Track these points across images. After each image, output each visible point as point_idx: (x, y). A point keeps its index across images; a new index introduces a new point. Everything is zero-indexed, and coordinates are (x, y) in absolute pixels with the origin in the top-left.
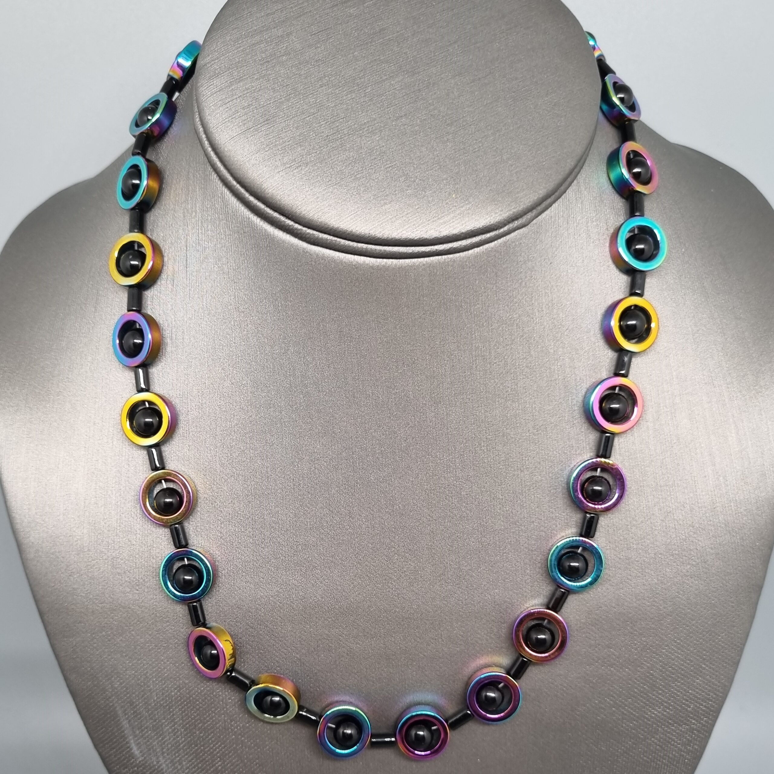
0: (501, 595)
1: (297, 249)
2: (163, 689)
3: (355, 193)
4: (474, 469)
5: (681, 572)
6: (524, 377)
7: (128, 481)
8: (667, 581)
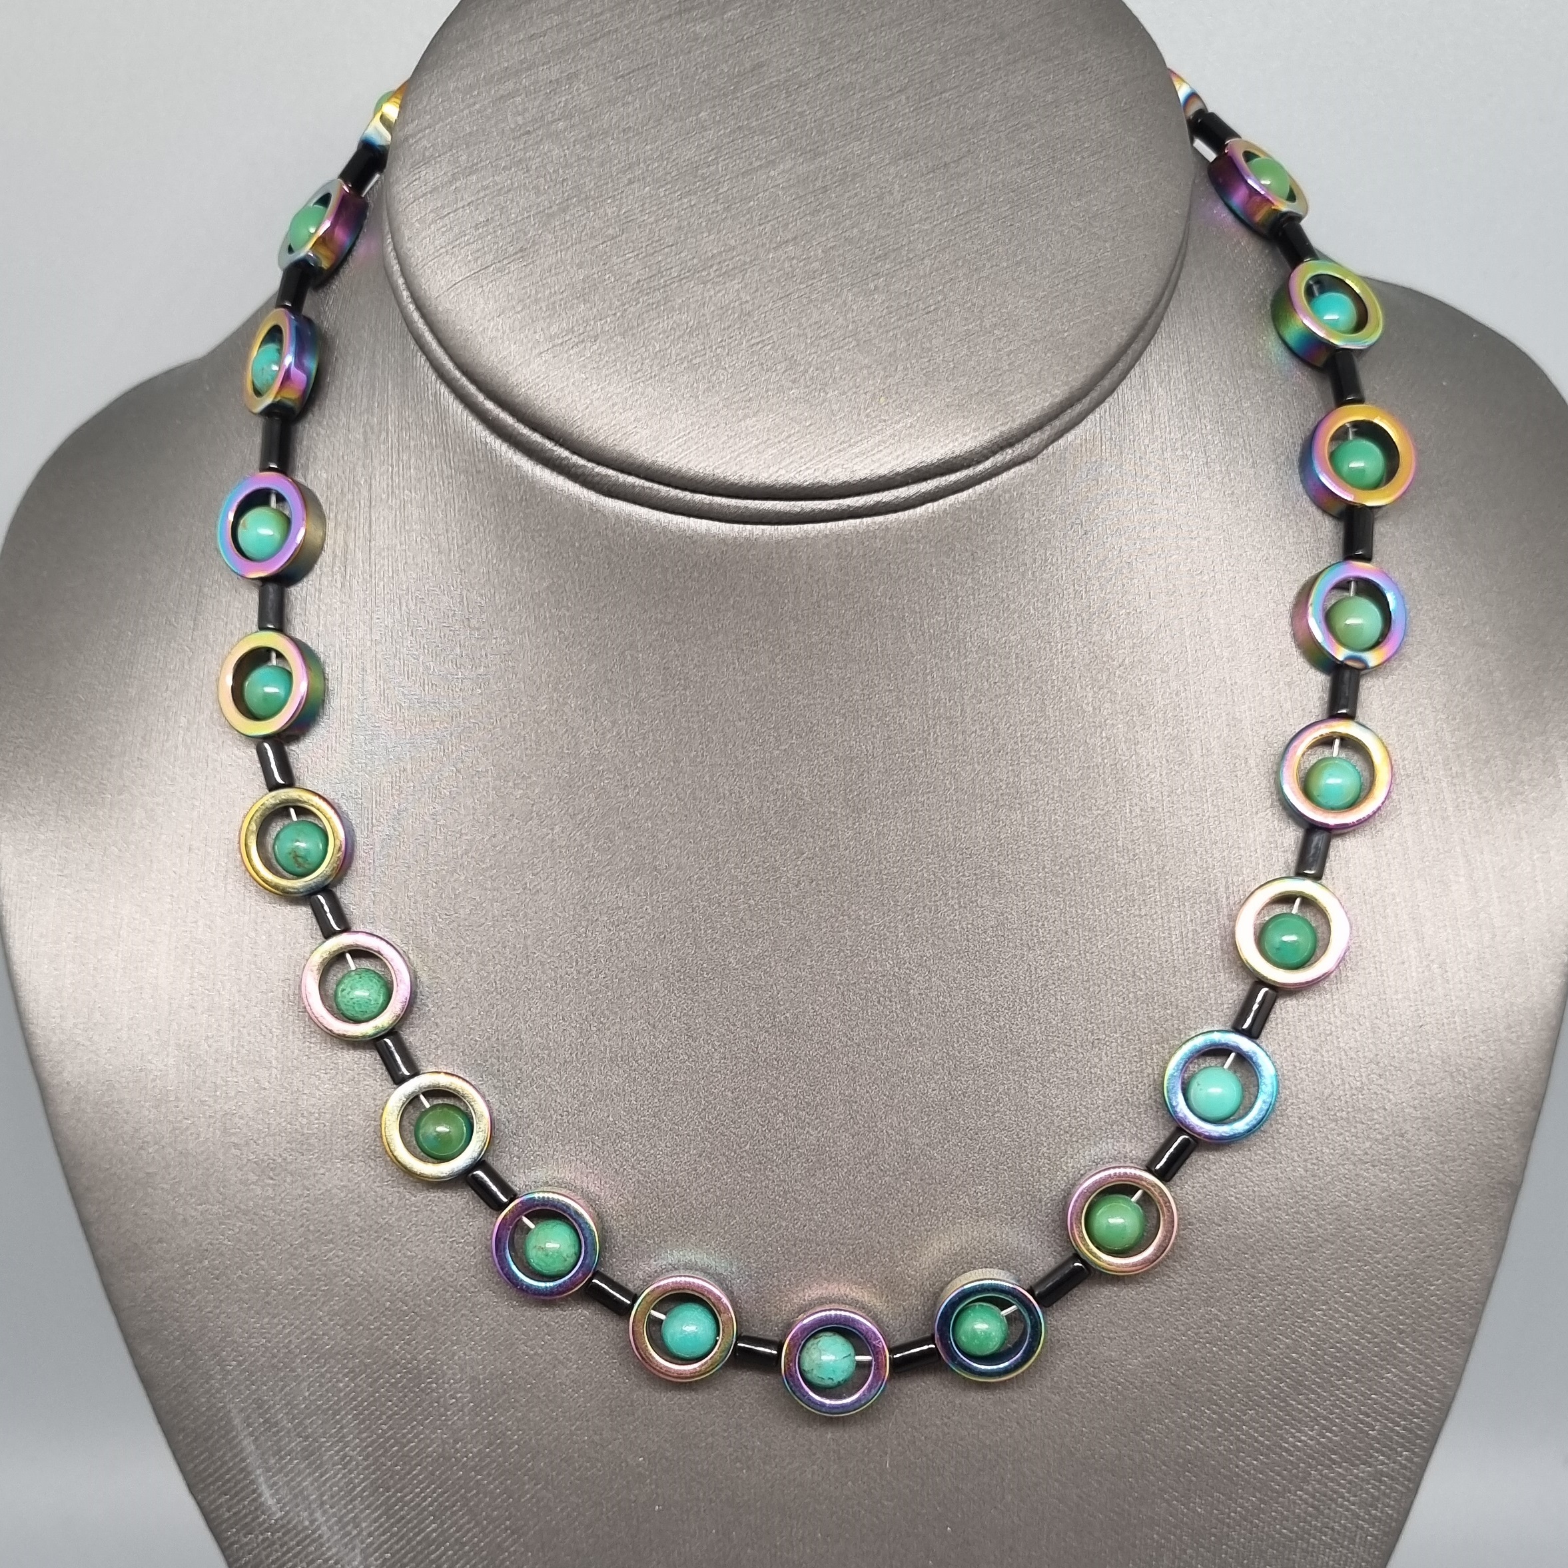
2: (322, 1376)
4: (933, 944)
5: (1353, 1154)
7: (255, 964)
8: (1325, 1172)
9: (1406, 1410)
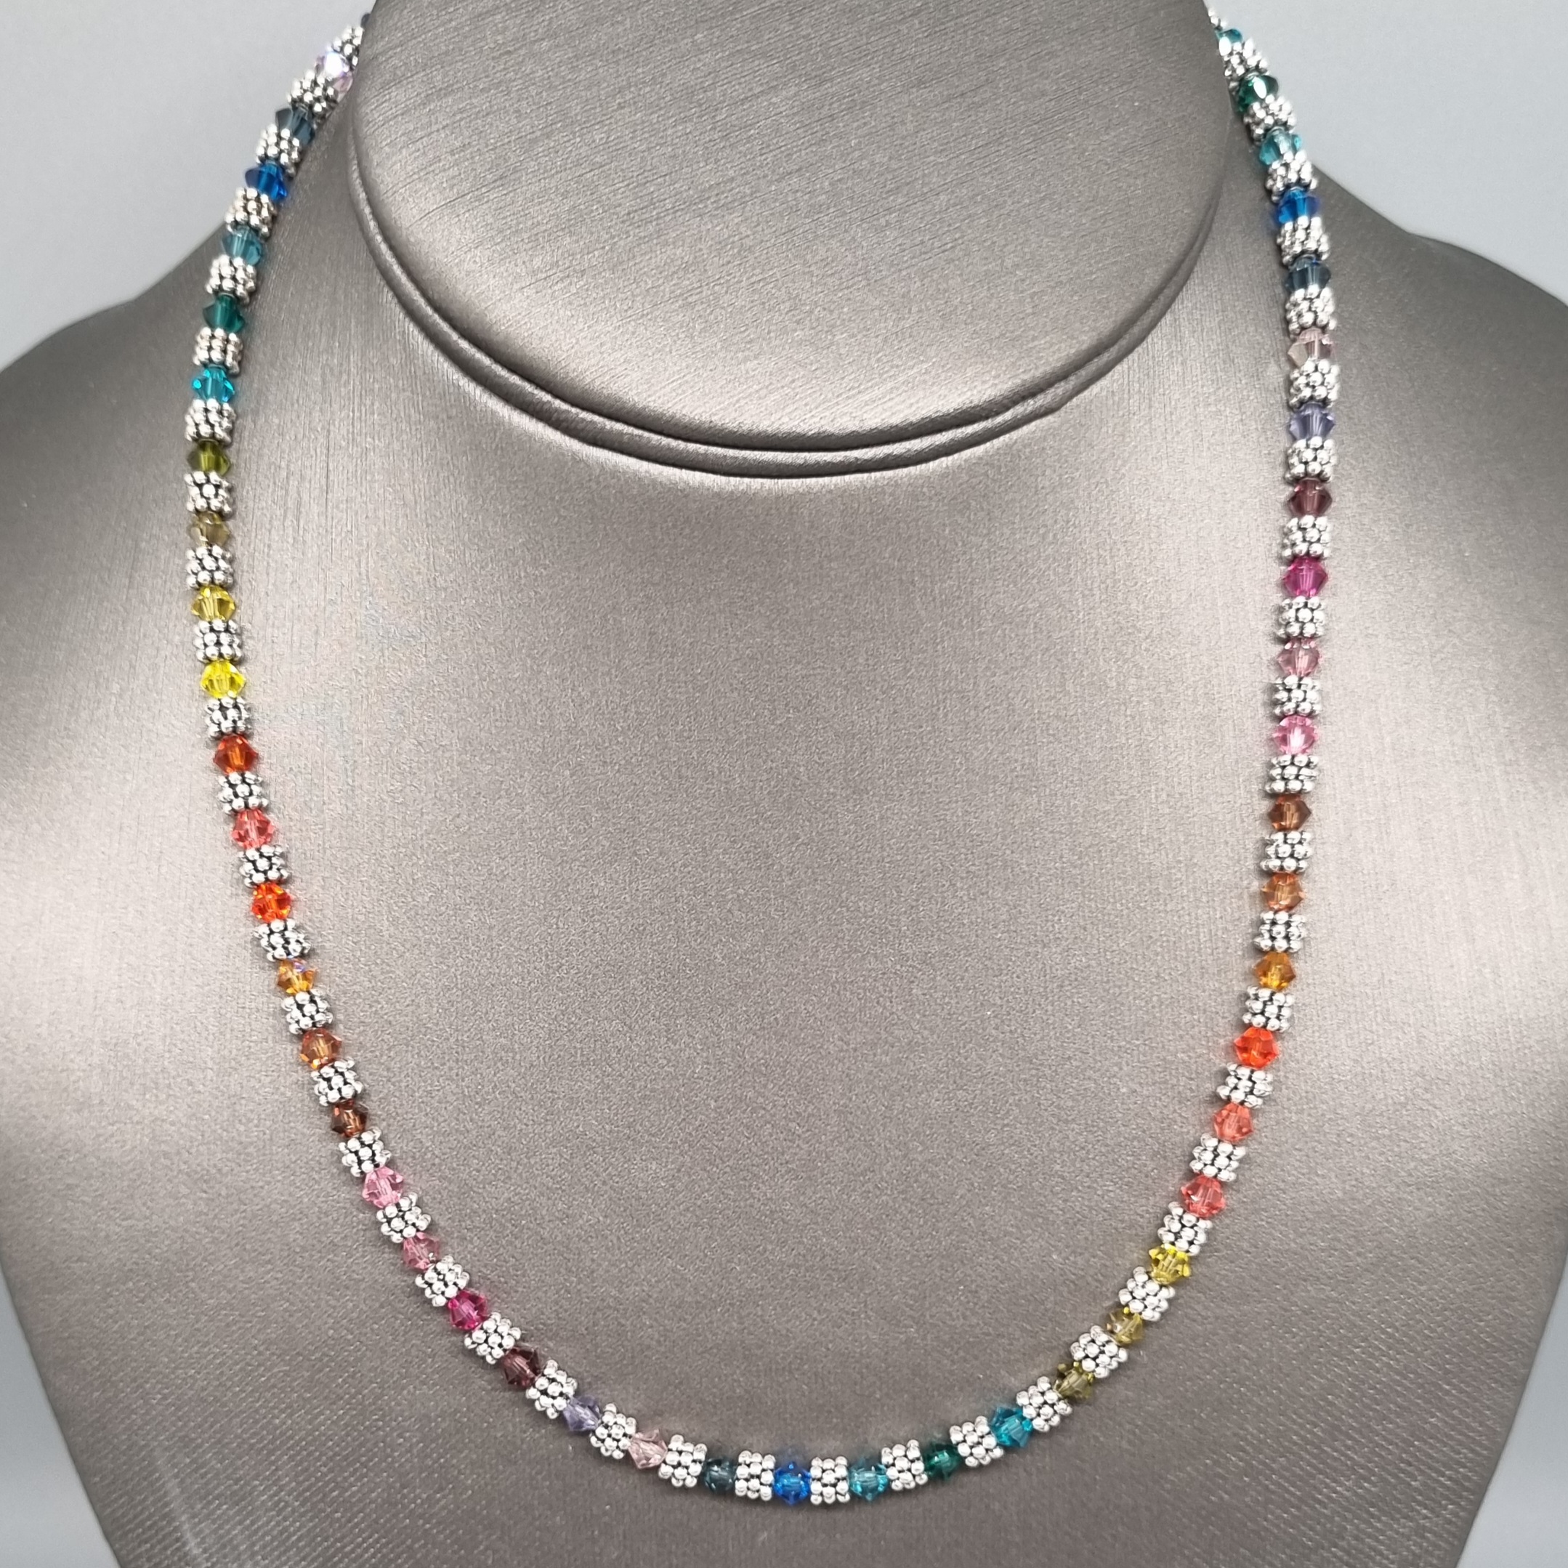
0: (997, 1218)
1: (560, 454)
3: (682, 336)
5: (1395, 1176)
6: (1051, 739)
7: (190, 953)
8: (1365, 1194)
9: (1452, 1458)
